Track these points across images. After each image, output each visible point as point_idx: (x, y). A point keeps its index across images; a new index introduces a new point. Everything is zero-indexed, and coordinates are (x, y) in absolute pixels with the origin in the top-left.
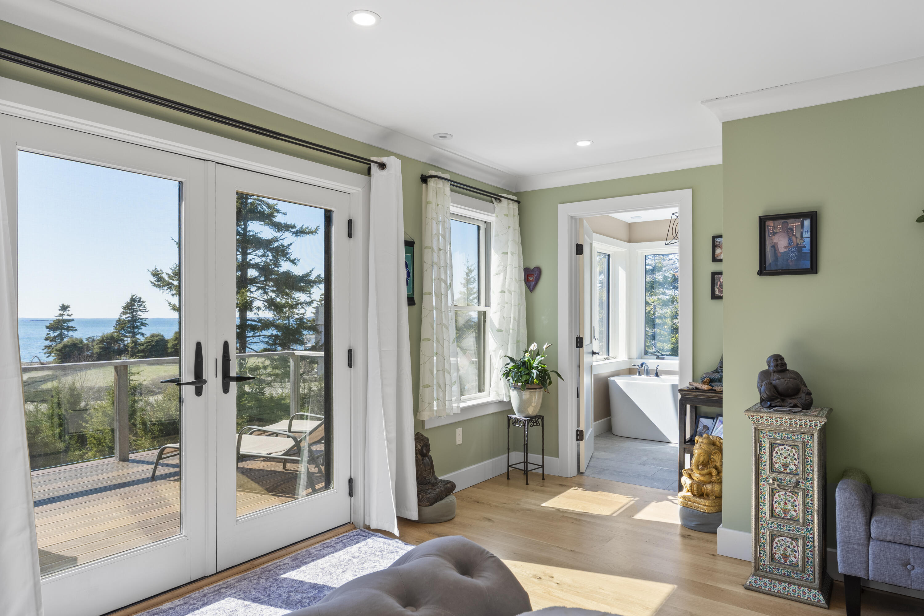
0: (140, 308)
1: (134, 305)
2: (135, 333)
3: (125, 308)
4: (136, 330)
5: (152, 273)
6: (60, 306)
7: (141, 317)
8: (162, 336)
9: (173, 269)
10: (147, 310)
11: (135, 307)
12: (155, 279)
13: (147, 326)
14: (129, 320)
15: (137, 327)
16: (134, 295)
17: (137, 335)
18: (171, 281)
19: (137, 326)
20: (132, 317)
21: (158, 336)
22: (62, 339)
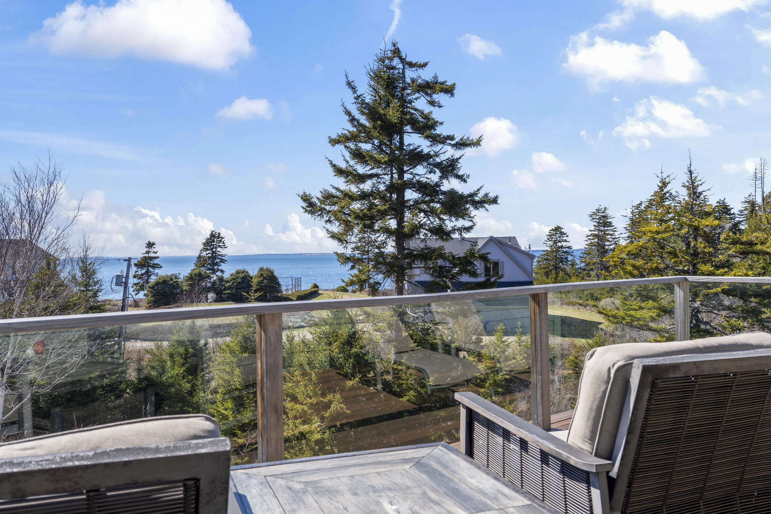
0: (220, 244)
1: (214, 241)
2: (215, 270)
3: (204, 244)
4: (216, 267)
5: (302, 198)
6: (147, 244)
7: (220, 253)
8: (247, 272)
9: (323, 192)
10: (226, 246)
11: (215, 243)
12: (307, 204)
13: (226, 262)
14: (209, 257)
15: (217, 264)
16: (214, 231)
17: (217, 272)
18: (323, 206)
19: (217, 262)
20: (212, 254)
21: (243, 272)
22: (149, 276)
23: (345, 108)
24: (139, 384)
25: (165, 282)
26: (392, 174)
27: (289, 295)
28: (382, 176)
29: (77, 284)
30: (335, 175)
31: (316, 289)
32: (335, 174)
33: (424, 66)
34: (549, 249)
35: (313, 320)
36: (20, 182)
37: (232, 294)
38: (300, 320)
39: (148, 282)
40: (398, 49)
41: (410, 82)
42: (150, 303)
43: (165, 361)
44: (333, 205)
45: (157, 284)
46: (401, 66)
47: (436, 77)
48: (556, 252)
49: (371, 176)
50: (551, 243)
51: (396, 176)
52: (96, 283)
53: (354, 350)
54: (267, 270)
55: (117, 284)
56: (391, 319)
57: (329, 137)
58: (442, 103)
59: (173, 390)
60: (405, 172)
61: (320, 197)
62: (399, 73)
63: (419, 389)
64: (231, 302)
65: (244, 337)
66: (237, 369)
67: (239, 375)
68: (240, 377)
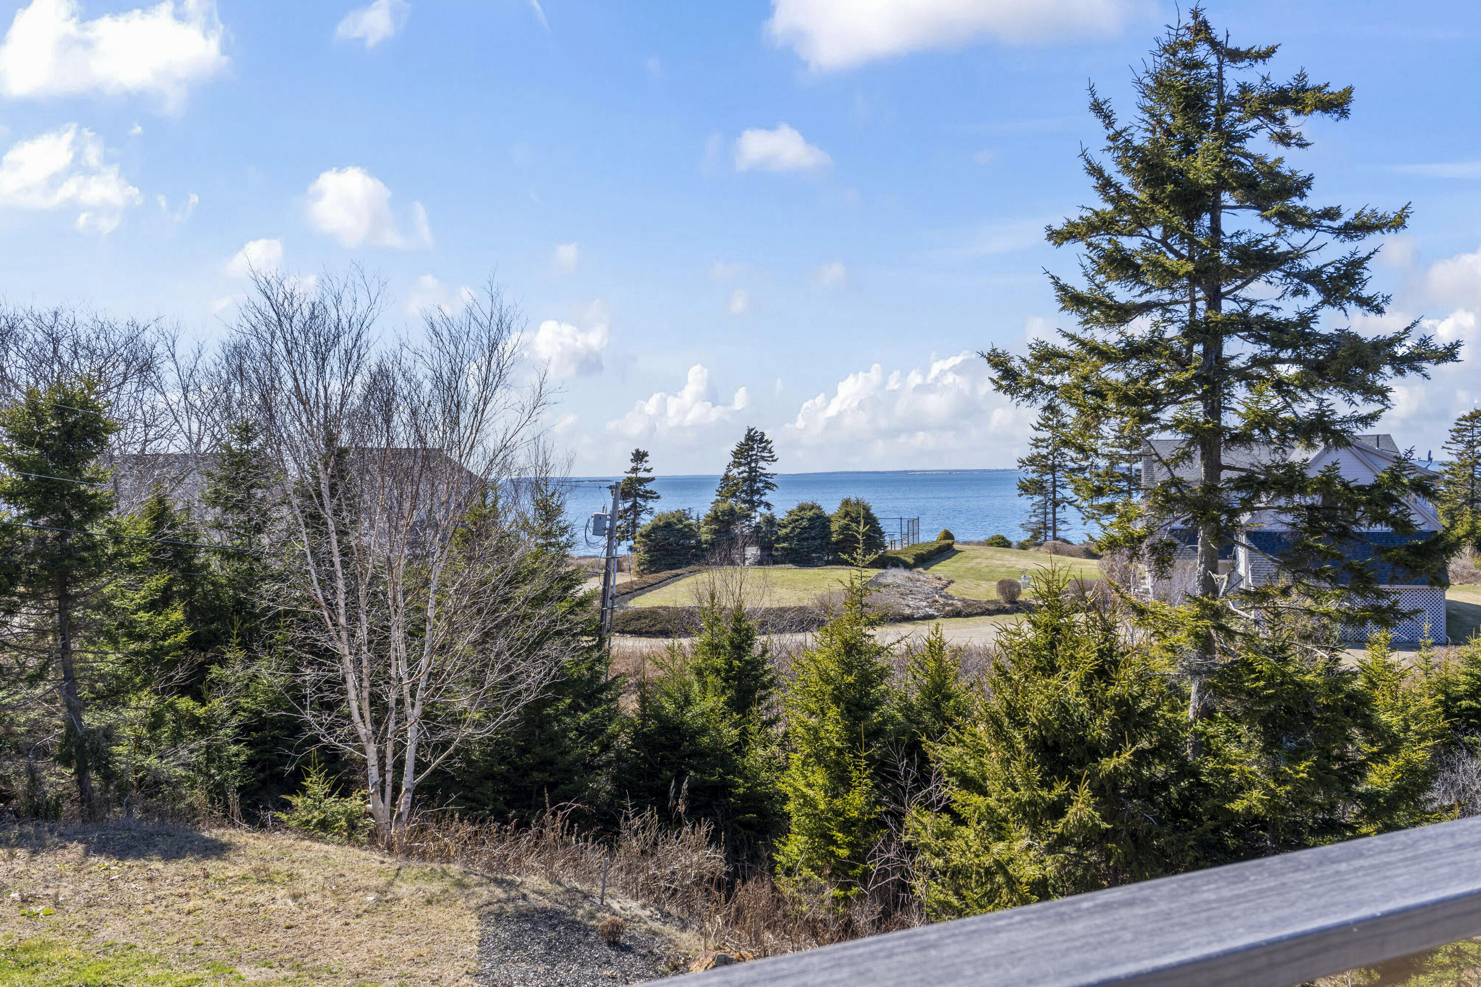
0: (763, 454)
1: (752, 449)
2: (754, 502)
3: (735, 454)
4: (756, 498)
5: (989, 361)
6: (632, 454)
7: (764, 472)
8: (819, 508)
9: (1034, 346)
10: (774, 458)
11: (754, 452)
12: (1000, 373)
13: (775, 488)
14: (743, 477)
15: (758, 492)
16: (752, 429)
17: (758, 506)
18: (1036, 376)
19: (758, 488)
20: (750, 473)
21: (812, 508)
22: (637, 514)
23: (1089, 162)
24: (643, 725)
25: (668, 525)
26: (1194, 301)
27: (899, 553)
28: (1171, 307)
29: (532, 531)
30: (1063, 309)
31: (950, 541)
32: (1061, 305)
33: (1266, 54)
34: (1454, 459)
35: (952, 605)
36: (441, 344)
37: (791, 549)
38: (925, 604)
39: (635, 525)
40: (1205, 23)
41: (1235, 93)
42: (643, 564)
43: (690, 685)
44: (1057, 373)
45: (655, 529)
46: (1213, 60)
47: (1302, 77)
48: (1473, 467)
49: (1147, 307)
50: (1461, 447)
51: (1201, 305)
52: (564, 530)
53: (1112, 691)
54: (858, 503)
55: (596, 532)
56: (1200, 623)
57: (1049, 228)
58: (1307, 138)
59: (706, 740)
60: (1223, 296)
61: (1028, 358)
62: (1210, 75)
63: (1272, 786)
64: (790, 565)
65: (846, 643)
66: (834, 707)
67: (837, 720)
68: (838, 723)
